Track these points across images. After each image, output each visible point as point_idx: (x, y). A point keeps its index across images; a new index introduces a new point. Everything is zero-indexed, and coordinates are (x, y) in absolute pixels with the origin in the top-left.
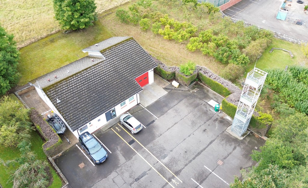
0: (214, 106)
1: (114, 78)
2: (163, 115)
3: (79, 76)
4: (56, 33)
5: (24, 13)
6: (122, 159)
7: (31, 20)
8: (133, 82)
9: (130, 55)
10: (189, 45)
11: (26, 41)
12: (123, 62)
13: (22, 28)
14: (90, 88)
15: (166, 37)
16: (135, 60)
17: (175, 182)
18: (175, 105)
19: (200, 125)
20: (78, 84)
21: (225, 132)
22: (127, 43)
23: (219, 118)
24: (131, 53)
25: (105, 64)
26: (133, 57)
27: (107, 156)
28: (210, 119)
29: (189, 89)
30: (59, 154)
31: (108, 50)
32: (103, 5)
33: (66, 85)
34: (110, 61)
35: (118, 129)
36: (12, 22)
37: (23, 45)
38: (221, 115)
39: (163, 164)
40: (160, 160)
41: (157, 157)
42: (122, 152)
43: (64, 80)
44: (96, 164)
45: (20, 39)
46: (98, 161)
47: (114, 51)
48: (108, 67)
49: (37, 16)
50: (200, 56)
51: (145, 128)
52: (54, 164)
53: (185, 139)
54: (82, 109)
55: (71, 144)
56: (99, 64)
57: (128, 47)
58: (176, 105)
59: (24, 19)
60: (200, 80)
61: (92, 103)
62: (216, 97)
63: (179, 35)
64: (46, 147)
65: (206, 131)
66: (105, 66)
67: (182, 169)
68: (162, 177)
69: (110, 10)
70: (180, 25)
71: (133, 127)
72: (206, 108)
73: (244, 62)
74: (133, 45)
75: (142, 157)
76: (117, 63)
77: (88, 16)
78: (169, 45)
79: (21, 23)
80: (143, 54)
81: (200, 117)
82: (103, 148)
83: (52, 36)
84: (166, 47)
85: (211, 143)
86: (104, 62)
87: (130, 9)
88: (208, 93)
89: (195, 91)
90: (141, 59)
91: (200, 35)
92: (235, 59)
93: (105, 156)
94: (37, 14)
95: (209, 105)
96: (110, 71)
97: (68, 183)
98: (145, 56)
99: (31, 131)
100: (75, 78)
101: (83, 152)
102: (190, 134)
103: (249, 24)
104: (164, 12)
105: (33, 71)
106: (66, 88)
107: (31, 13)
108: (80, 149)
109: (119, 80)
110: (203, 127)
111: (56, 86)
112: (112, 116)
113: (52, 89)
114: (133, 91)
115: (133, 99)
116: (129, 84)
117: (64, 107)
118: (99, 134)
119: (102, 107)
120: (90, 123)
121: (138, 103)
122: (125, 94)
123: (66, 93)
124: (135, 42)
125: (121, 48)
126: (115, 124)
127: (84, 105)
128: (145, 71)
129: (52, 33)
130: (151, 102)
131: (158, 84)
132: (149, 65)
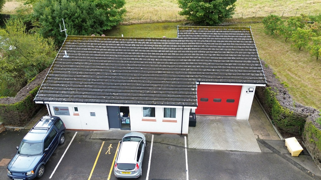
1: (164, 66)
3: (121, 42)
4: (176, 22)
8: (191, 86)
11: (143, 20)
14: (118, 62)
16: (225, 58)
20: (109, 50)
24: (227, 47)
26: (224, 52)
30: (18, 128)
33: (96, 44)
46: (9, 172)
54: (79, 79)
66: (168, 46)
74: (241, 37)
76: (189, 49)
80: (248, 56)
90: (238, 60)
96: (170, 54)
98: (250, 59)
111: (84, 40)
112: (122, 123)
113: (77, 41)
114: (176, 99)
115: (174, 117)
116: (180, 85)
117: (64, 65)
118: (82, 137)
119: (105, 93)
120: (76, 109)
121: (182, 133)
122: (159, 95)
123: (85, 52)
124: (248, 35)
125: (216, 34)
126: (115, 139)
127: (87, 76)
128: (230, 81)
129: (172, 20)
130: (208, 147)
131: (254, 128)
132: (247, 75)
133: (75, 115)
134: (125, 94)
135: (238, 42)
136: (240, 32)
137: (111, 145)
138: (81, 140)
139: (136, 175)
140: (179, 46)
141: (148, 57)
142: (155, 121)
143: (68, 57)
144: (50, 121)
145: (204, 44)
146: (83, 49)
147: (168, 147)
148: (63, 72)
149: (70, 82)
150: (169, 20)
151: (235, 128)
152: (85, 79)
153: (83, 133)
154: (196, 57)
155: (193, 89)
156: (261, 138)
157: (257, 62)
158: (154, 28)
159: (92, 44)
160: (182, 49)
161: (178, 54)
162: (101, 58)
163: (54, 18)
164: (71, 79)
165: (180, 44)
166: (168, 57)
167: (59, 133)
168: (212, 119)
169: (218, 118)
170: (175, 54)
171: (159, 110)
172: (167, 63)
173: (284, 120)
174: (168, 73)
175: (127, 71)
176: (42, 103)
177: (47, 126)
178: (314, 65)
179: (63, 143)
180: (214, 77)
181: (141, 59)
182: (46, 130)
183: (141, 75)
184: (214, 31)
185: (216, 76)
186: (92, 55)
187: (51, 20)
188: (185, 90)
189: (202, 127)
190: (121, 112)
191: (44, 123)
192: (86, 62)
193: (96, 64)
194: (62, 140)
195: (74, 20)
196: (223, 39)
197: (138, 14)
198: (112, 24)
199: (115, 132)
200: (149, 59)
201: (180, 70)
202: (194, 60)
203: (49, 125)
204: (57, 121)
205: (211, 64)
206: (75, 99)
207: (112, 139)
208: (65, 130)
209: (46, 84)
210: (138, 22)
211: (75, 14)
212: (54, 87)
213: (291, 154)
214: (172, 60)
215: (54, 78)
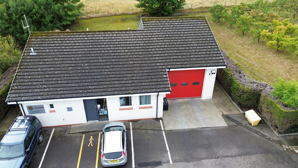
1: (135, 56)
2: (188, 161)
3: (89, 36)
4: (132, 14)
8: (162, 73)
9: (183, 36)
11: (100, 14)
12: (166, 41)
14: (89, 55)
16: (188, 45)
20: (77, 44)
22: (191, 21)
24: (189, 35)
25: (136, 34)
26: (187, 40)
29: (281, 139)
31: (155, 20)
33: (63, 39)
37: (94, 15)
48: (138, 40)
51: (134, 166)
54: (51, 76)
58: (232, 156)
66: (135, 37)
69: (207, 7)
71: (103, 150)
74: (199, 25)
76: (155, 39)
78: (272, 58)
80: (207, 42)
83: (127, 16)
86: (138, 32)
90: (200, 46)
96: (138, 45)
98: (210, 44)
106: (60, 42)
111: (50, 36)
112: (100, 114)
113: (42, 37)
114: (151, 86)
115: (150, 103)
116: (153, 73)
117: (32, 63)
118: (61, 133)
119: (80, 87)
120: (52, 106)
121: (158, 117)
122: (134, 85)
123: (53, 48)
124: (205, 24)
125: (177, 24)
126: (95, 131)
127: (59, 72)
128: (195, 65)
129: (129, 13)
130: (182, 127)
131: (218, 106)
132: (209, 59)
133: (51, 112)
134: (102, 87)
135: (197, 30)
136: (198, 20)
137: (92, 137)
138: (60, 136)
139: (123, 162)
140: (145, 37)
141: (117, 48)
142: (132, 109)
143: (35, 54)
144: (26, 121)
145: (168, 33)
146: (50, 45)
147: (146, 132)
148: (33, 70)
149: (42, 79)
150: (126, 12)
151: (202, 107)
152: (58, 76)
153: (60, 129)
154: (163, 46)
155: (165, 76)
156: (225, 113)
157: (216, 47)
158: (113, 21)
159: (58, 39)
160: (149, 39)
161: (146, 45)
162: (70, 53)
163: (9, 15)
164: (42, 76)
165: (146, 35)
166: (137, 48)
167: (37, 132)
168: (181, 101)
169: (186, 100)
170: (142, 44)
171: (135, 98)
172: (137, 54)
173: (244, 96)
174: (139, 63)
175: (99, 64)
176: (15, 103)
177: (23, 126)
178: (257, 46)
179: (42, 141)
180: (182, 63)
181: (111, 51)
182: (24, 130)
183: (114, 66)
184: (175, 21)
185: (183, 62)
186: (60, 50)
187: (7, 18)
188: (158, 77)
189: (174, 110)
190: (98, 104)
191: (20, 124)
192: (56, 58)
193: (67, 59)
194: (41, 138)
195: (32, 16)
196: (184, 28)
197: (95, 8)
198: (71, 19)
199: (93, 124)
200: (119, 51)
201: (150, 59)
202: (162, 49)
203: (26, 125)
204: (33, 120)
205: (177, 51)
206: (51, 96)
207: (91, 132)
208: (42, 128)
209: (16, 83)
210: (96, 15)
211: (32, 10)
212: (25, 86)
213: (251, 124)
214: (141, 50)
215: (23, 76)
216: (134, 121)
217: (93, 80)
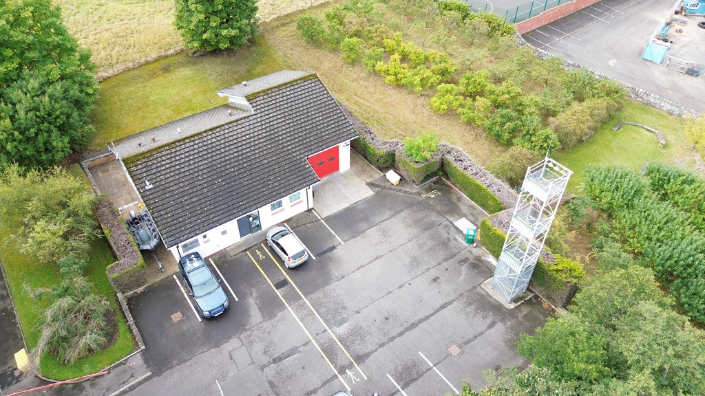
0: (465, 232)
1: (265, 152)
2: (356, 237)
3: (197, 142)
4: (176, 54)
5: (123, 10)
6: (255, 315)
7: (133, 25)
8: (303, 164)
9: (304, 110)
10: (434, 99)
11: (118, 66)
12: (287, 122)
13: (113, 40)
14: (215, 168)
15: (389, 78)
16: (314, 121)
17: (352, 376)
18: (384, 221)
19: (427, 267)
20: (191, 158)
21: (478, 289)
22: (303, 84)
23: (471, 257)
24: (308, 106)
25: (251, 122)
26: (310, 114)
27: (226, 304)
28: (451, 258)
29: (419, 190)
30: (139, 289)
31: (262, 94)
32: (276, 6)
33: (169, 156)
34: (262, 116)
35: (260, 255)
36: (97, 28)
37: (110, 72)
38: (477, 252)
39: (336, 336)
40: (330, 328)
41: (326, 321)
42: (258, 302)
43: (166, 145)
44: (204, 318)
45: (106, 60)
46: (207, 313)
47: (273, 98)
48: (256, 129)
49: (147, 18)
50: (456, 124)
51: (314, 258)
52: (125, 307)
53: (390, 292)
54: (191, 206)
55: (165, 272)
56: (239, 122)
57: (303, 92)
58: (387, 219)
59: (122, 23)
60: (446, 175)
61: (213, 197)
62: (474, 212)
63: (416, 77)
64: (114, 272)
65: (439, 280)
66: (251, 127)
67: (373, 352)
68: (329, 362)
69: (287, 15)
70: (422, 57)
71: (287, 255)
72: (449, 234)
73: (545, 145)
74: (314, 88)
75: (296, 317)
76: (275, 122)
77: (238, 24)
78: (394, 95)
79: (113, 30)
80: (331, 110)
81: (431, 250)
82: (221, 289)
83: (168, 60)
84: (388, 100)
85: (443, 307)
86: (251, 118)
87: (328, 16)
88: (459, 203)
89: (433, 196)
90: (325, 118)
91: (463, 80)
92: (528, 136)
93: (223, 305)
94: (147, 14)
95: (456, 228)
96: (260, 136)
97: (143, 347)
98: (335, 113)
99: (93, 238)
100: (187, 145)
101: (183, 291)
102: (403, 283)
103: (577, 64)
104: (396, 28)
105: (122, 123)
106: (168, 161)
107: (136, 12)
108: (180, 285)
109: (275, 158)
110: (433, 273)
112: (253, 227)
114: (299, 182)
115: (299, 198)
116: (294, 167)
118: (221, 260)
119: (231, 207)
121: (309, 208)
122: (282, 186)
123: (167, 172)
124: (319, 84)
125: (289, 93)
126: (256, 245)
127: (197, 198)
128: (331, 144)
129: (169, 53)
130: (336, 209)
132: (341, 132)
133: (205, 242)
134: (252, 199)
136: (310, 82)
137: (257, 251)
138: (224, 262)
140: (263, 122)
142: (283, 209)
143: (151, 186)
145: (286, 110)
146: (159, 169)
147: (307, 227)
148: (166, 206)
149: (185, 212)
150: (163, 54)
151: (345, 182)
152: (198, 203)
153: (217, 256)
155: (307, 166)
156: (368, 181)
157: (342, 114)
158: (148, 75)
159: (164, 158)
160: (268, 125)
161: (268, 134)
162: (191, 172)
164: (182, 209)
165: (263, 119)
166: (262, 140)
172: (266, 148)
173: (381, 159)
175: (233, 175)
178: (374, 80)
182: (202, 267)
183: (250, 172)
185: (318, 144)
188: (301, 170)
189: (319, 195)
190: (250, 217)
192: (179, 183)
193: (193, 180)
196: (299, 97)
199: (248, 239)
201: (282, 151)
202: (289, 134)
205: (305, 132)
207: (253, 246)
209: (161, 227)
212: (172, 225)
213: (393, 184)
215: (162, 217)
216: (288, 221)
217: (238, 196)
